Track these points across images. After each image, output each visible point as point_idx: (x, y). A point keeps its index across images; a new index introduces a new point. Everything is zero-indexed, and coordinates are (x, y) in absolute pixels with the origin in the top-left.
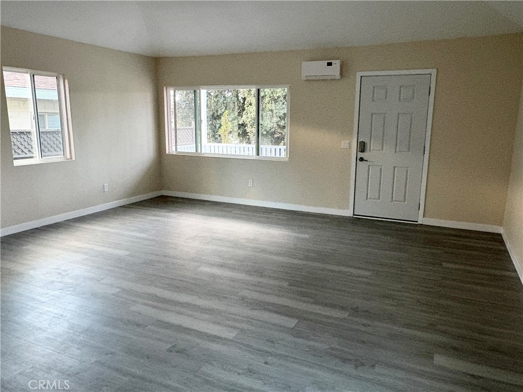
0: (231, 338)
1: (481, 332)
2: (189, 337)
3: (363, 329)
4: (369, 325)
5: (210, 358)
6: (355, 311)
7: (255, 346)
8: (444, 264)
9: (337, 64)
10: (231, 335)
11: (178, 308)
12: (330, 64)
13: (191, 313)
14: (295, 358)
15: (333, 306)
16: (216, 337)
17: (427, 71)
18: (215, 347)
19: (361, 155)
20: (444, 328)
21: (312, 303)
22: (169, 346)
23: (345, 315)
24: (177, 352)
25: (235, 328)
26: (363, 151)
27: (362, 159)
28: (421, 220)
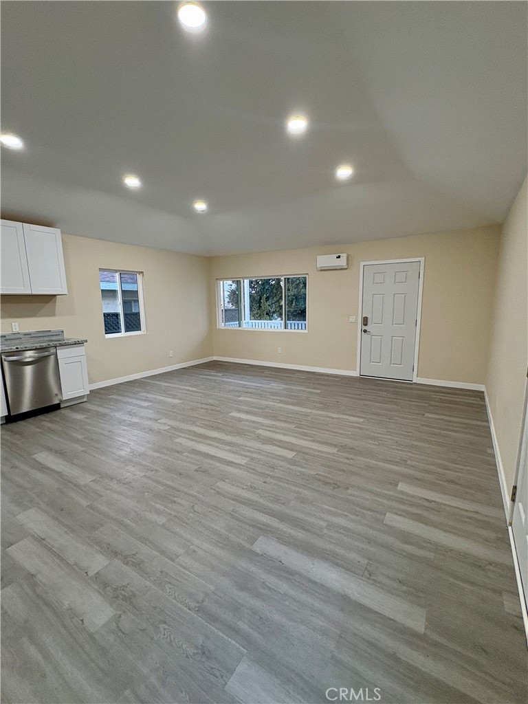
0: (243, 464)
1: (445, 468)
2: (212, 462)
3: (346, 461)
4: (351, 459)
5: (223, 477)
6: (343, 448)
7: (259, 470)
8: (426, 415)
9: (344, 256)
10: (243, 461)
11: (207, 441)
12: (339, 257)
13: (217, 445)
14: (288, 480)
15: (326, 444)
16: (232, 462)
17: (417, 259)
18: (229, 469)
19: (364, 328)
20: (414, 463)
21: (311, 441)
22: (196, 467)
23: (335, 451)
24: (202, 471)
25: (246, 456)
26: (366, 325)
27: (365, 331)
28: (416, 380)
